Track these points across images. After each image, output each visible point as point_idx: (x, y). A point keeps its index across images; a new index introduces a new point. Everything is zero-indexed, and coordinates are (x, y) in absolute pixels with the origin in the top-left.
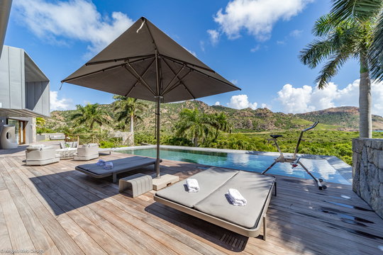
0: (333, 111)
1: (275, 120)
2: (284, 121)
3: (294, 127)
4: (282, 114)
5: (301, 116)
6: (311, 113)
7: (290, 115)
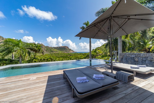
0: (62, 47)
1: (46, 49)
2: (49, 49)
3: (52, 52)
4: (48, 47)
5: (55, 48)
6: (57, 47)
7: (51, 47)
